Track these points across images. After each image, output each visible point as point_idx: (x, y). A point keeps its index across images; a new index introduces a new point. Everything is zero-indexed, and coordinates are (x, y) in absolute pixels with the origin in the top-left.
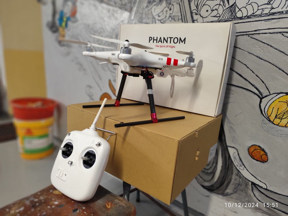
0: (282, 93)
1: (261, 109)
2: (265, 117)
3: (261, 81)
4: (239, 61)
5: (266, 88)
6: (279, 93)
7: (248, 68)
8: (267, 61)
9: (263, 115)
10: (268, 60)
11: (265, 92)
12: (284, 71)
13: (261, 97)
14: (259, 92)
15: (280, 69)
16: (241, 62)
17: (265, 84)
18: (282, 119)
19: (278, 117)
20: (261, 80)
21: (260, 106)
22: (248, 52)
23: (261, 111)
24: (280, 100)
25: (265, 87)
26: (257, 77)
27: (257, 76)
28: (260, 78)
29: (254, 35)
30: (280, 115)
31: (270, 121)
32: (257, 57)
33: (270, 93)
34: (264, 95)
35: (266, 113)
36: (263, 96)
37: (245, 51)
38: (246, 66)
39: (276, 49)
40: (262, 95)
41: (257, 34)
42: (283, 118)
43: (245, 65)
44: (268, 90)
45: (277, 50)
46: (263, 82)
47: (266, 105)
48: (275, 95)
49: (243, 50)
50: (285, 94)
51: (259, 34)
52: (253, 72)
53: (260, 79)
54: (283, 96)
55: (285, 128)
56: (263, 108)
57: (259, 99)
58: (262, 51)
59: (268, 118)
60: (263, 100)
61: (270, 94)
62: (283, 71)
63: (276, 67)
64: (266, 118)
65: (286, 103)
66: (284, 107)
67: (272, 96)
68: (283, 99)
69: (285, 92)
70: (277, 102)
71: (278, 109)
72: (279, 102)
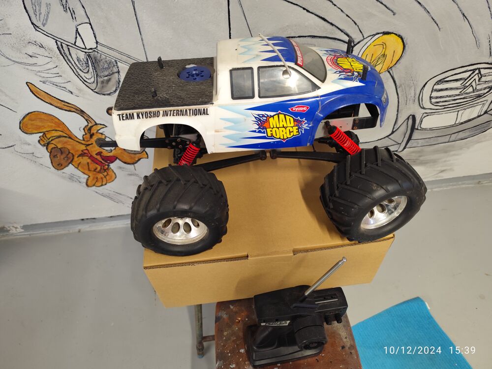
0: (378, 34)
3: (353, 22)
5: (359, 31)
6: (375, 35)
7: (335, 5)
11: (357, 37)
12: (383, 3)
13: (353, 44)
14: (349, 38)
17: (358, 26)
18: (375, 66)
20: (353, 20)
24: (374, 44)
25: (358, 30)
27: (347, 16)
30: (374, 62)
33: (363, 37)
34: (356, 41)
36: (355, 44)
38: (332, 4)
40: (353, 41)
42: (378, 64)
44: (361, 34)
46: (356, 24)
47: (358, 53)
48: (370, 38)
50: (381, 35)
52: (342, 11)
53: (351, 20)
54: (379, 37)
60: (355, 49)
61: (364, 39)
62: (382, 3)
65: (382, 46)
66: (379, 51)
67: (365, 41)
68: (379, 42)
69: (382, 31)
70: (372, 46)
71: (373, 55)
72: (374, 46)
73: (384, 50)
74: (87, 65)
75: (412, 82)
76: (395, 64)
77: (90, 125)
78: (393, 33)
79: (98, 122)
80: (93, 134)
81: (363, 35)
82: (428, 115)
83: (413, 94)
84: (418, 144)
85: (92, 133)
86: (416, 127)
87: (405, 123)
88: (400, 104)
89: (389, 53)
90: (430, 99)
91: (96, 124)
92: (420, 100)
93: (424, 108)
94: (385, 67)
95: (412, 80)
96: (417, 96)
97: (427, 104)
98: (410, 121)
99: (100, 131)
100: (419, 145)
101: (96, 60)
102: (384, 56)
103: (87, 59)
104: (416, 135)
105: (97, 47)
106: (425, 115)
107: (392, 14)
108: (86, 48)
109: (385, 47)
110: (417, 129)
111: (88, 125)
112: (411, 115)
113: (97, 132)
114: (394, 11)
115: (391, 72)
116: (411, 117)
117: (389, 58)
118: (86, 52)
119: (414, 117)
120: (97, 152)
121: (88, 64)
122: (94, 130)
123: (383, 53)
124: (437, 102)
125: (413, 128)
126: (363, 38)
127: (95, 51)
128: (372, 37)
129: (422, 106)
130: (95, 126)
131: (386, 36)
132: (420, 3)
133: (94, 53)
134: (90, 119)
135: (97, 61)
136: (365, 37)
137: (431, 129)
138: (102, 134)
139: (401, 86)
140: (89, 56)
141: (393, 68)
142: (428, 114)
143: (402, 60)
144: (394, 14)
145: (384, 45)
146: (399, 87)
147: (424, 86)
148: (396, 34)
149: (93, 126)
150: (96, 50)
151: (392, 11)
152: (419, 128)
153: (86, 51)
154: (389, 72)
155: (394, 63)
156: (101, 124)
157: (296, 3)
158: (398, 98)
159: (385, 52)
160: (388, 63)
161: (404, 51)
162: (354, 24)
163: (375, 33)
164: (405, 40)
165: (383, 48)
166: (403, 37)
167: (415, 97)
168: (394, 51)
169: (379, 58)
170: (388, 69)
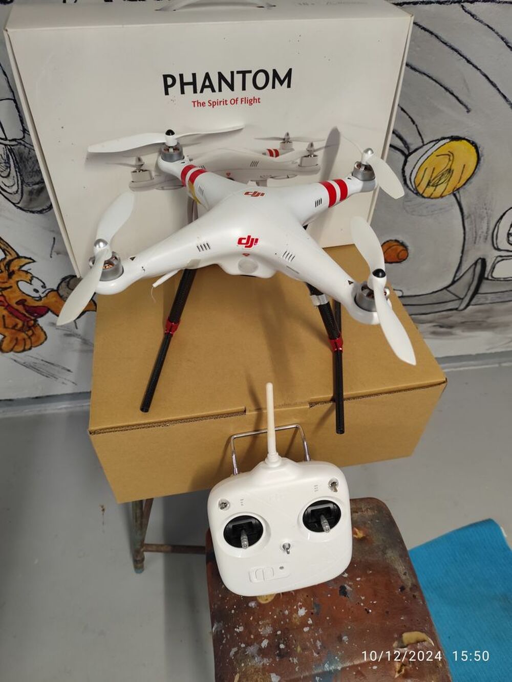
0: (444, 138)
1: (404, 176)
2: (410, 189)
3: (410, 119)
5: (417, 133)
6: (439, 140)
8: (425, 74)
9: (408, 187)
10: (426, 72)
11: (414, 142)
12: (454, 93)
13: (407, 153)
14: (403, 143)
15: (446, 89)
17: (416, 126)
18: (437, 186)
19: (431, 184)
20: (410, 117)
21: (404, 171)
23: (405, 180)
24: (437, 153)
25: (417, 131)
26: (402, 112)
28: (408, 114)
29: (405, 5)
30: (435, 180)
31: (417, 193)
33: (423, 142)
34: (413, 148)
35: (412, 181)
36: (410, 151)
39: (445, 44)
40: (408, 148)
41: (411, 5)
42: (440, 182)
44: (420, 138)
45: (448, 46)
46: (414, 122)
47: (413, 166)
48: (432, 144)
50: (448, 140)
51: (415, 3)
53: (408, 117)
54: (445, 144)
55: (440, 200)
56: (407, 174)
57: (402, 158)
58: (418, 49)
59: (416, 189)
60: (409, 159)
61: (424, 145)
62: (452, 94)
63: (441, 86)
64: (412, 189)
65: (447, 156)
66: (444, 164)
67: (425, 148)
68: (444, 150)
69: (449, 135)
70: (433, 156)
71: (434, 169)
72: (437, 156)
73: (450, 163)
74: (8, 165)
75: (485, 211)
76: (464, 184)
77: (9, 258)
78: (464, 139)
79: (21, 255)
80: (13, 272)
81: (422, 139)
82: (503, 260)
83: (485, 229)
84: (487, 299)
85: (11, 270)
86: (486, 276)
87: (472, 270)
88: (466, 242)
89: (457, 168)
90: (508, 237)
91: (19, 257)
92: (494, 238)
93: (498, 249)
94: (450, 188)
95: (486, 209)
96: (491, 232)
97: (503, 243)
98: (479, 267)
99: (24, 268)
100: (488, 302)
101: (21, 158)
102: (449, 172)
103: (8, 156)
104: (485, 287)
105: (24, 137)
106: (499, 259)
107: (466, 110)
108: (6, 139)
109: (451, 158)
110: (487, 279)
111: (5, 259)
112: (480, 258)
113: (19, 270)
114: (469, 107)
115: (458, 195)
116: (480, 261)
117: (456, 175)
118: (6, 145)
119: (484, 262)
120: (18, 300)
121: (9, 163)
122: (14, 266)
123: (448, 167)
125: (482, 278)
126: (421, 144)
127: (20, 143)
128: (435, 143)
129: (495, 246)
130: (16, 260)
131: (455, 143)
132: (505, 97)
133: (18, 146)
134: (9, 250)
135: (24, 159)
136: (425, 143)
137: (506, 280)
138: (27, 272)
139: (469, 216)
140: (11, 151)
141: (461, 191)
142: (503, 258)
143: (473, 180)
144: (468, 111)
145: (450, 155)
146: (467, 218)
147: (501, 218)
148: (469, 141)
149: (12, 260)
150: (23, 142)
151: (466, 107)
152: (490, 278)
153: (7, 142)
154: (455, 195)
155: (463, 182)
156: (25, 258)
158: (465, 233)
159: (451, 166)
160: (454, 182)
161: (478, 166)
162: (411, 123)
163: (439, 137)
164: (480, 150)
165: (450, 160)
166: (478, 146)
167: (487, 233)
168: (464, 165)
169: (443, 175)
170: (453, 191)
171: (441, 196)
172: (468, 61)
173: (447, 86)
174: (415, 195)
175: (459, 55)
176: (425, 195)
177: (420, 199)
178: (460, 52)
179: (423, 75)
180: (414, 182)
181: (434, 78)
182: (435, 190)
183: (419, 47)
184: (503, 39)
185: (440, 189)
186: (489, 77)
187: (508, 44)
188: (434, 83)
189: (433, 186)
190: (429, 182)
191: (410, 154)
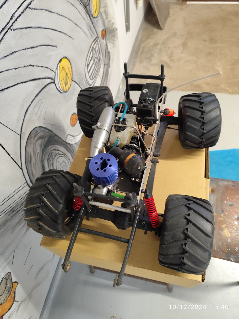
0: (58, 64)
1: (59, 90)
2: (63, 93)
4: (25, 66)
5: (51, 71)
6: (57, 67)
7: (33, 66)
10: (37, 45)
11: (52, 75)
14: (50, 79)
15: (47, 45)
16: (26, 65)
17: (49, 68)
19: (66, 85)
21: (57, 89)
22: (23, 49)
23: (60, 92)
26: (42, 68)
29: (14, 24)
30: (66, 81)
32: (31, 48)
33: (54, 72)
37: (20, 50)
38: (32, 66)
39: (35, 28)
40: (53, 79)
41: (16, 22)
43: (30, 65)
44: (53, 72)
45: (36, 28)
46: (47, 68)
47: (58, 84)
48: (57, 70)
49: (18, 51)
50: (59, 64)
51: (16, 20)
52: (38, 66)
53: (45, 68)
54: (60, 66)
55: (71, 87)
56: (59, 89)
57: (54, 85)
58: (30, 38)
59: (64, 91)
60: (56, 83)
62: (49, 46)
63: (45, 46)
64: (63, 92)
66: (64, 73)
67: (56, 73)
68: (61, 69)
69: (58, 62)
71: (63, 78)
72: (61, 73)
75: (81, 77)
76: (72, 74)
81: (54, 71)
83: (85, 82)
90: (90, 78)
94: (70, 80)
102: (67, 75)
109: (64, 69)
114: (56, 45)
115: (73, 80)
117: (69, 74)
123: (66, 73)
124: (92, 77)
128: (57, 69)
129: (90, 84)
131: (61, 63)
132: (61, 32)
139: (80, 83)
141: (73, 77)
143: (73, 70)
144: (56, 47)
147: (85, 74)
148: (63, 58)
151: (55, 46)
154: (73, 81)
157: (16, 83)
159: (66, 72)
160: (70, 76)
161: (71, 64)
162: (47, 69)
163: (57, 66)
164: (68, 58)
165: (64, 70)
166: (66, 57)
167: (86, 83)
168: (68, 68)
169: (66, 77)
170: (72, 80)
171: (71, 85)
172: (45, 28)
173: (46, 44)
174: (65, 94)
175: (41, 29)
176: (67, 90)
177: (67, 93)
178: (41, 27)
179: (38, 47)
180: (62, 89)
181: (41, 45)
182: (68, 85)
183: (29, 37)
184: (47, 10)
185: (69, 83)
186: (53, 28)
187: (50, 11)
188: (42, 47)
189: (67, 84)
190: (65, 84)
191: (54, 81)
